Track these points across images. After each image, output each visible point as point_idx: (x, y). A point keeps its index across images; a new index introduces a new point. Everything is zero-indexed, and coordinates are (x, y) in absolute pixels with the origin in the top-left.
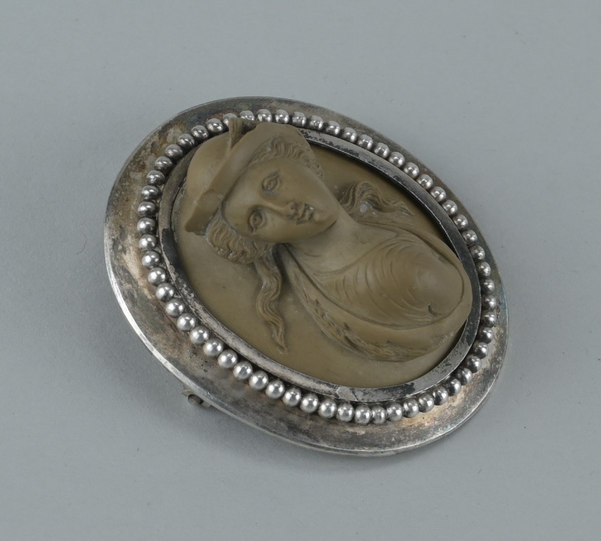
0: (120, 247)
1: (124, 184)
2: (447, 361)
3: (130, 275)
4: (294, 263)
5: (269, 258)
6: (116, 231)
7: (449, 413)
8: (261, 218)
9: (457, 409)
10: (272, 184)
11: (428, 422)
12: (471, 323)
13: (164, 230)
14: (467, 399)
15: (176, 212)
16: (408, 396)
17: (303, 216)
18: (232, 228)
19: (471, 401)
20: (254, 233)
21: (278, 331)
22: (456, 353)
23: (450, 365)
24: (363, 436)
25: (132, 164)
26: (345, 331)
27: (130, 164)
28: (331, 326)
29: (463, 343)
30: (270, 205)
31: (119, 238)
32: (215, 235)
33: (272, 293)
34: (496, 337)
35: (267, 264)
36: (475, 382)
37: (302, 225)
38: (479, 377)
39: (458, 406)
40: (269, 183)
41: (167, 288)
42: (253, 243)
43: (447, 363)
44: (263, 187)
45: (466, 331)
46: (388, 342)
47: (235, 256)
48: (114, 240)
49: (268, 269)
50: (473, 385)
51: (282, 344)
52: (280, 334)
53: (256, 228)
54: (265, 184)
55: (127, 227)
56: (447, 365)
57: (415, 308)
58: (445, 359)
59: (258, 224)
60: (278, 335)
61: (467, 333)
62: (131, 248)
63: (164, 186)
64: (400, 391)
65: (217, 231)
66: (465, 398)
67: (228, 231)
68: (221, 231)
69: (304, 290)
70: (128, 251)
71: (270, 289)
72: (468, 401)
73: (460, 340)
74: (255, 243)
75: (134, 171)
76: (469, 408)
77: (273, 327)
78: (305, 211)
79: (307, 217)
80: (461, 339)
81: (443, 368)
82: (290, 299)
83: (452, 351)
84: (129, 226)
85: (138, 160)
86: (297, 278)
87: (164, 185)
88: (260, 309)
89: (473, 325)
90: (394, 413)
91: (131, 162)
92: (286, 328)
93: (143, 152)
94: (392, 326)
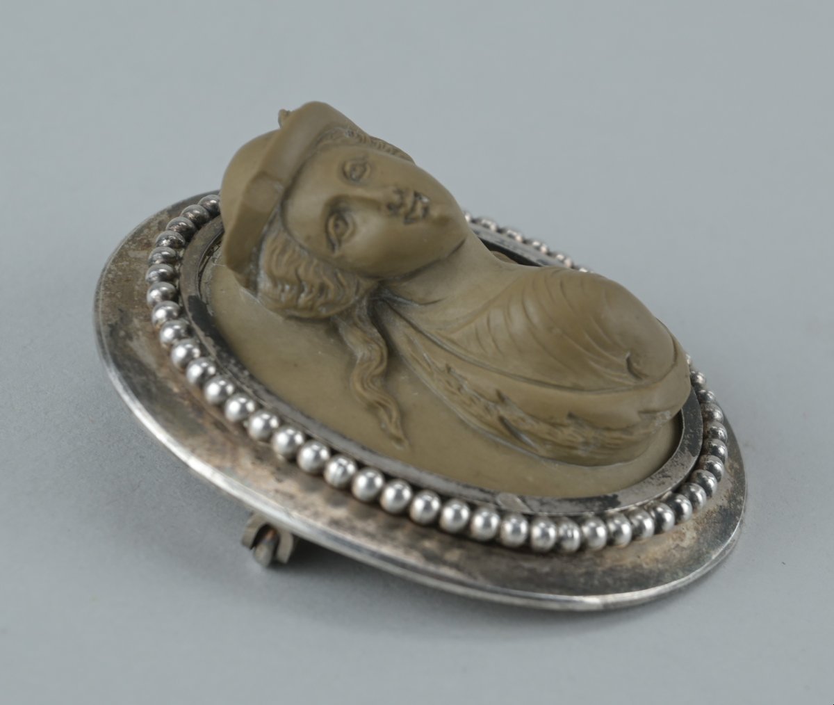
0: (122, 333)
1: (120, 264)
2: (663, 471)
3: (140, 364)
4: (404, 323)
5: (363, 317)
6: (114, 315)
7: (678, 556)
8: (346, 223)
9: (688, 552)
10: (359, 170)
11: (647, 564)
12: (691, 431)
13: (190, 297)
14: (701, 541)
15: (206, 283)
16: (611, 511)
17: (413, 209)
18: (301, 246)
19: (709, 544)
20: (337, 253)
21: (390, 417)
22: (675, 463)
23: (669, 477)
24: (547, 574)
25: (130, 243)
26: (499, 408)
27: (127, 243)
28: (475, 403)
29: (684, 453)
30: (359, 192)
31: (119, 322)
32: (275, 257)
33: (375, 364)
34: (729, 471)
35: (360, 324)
36: (710, 521)
37: (413, 227)
38: (714, 515)
39: (690, 548)
40: (353, 169)
41: (205, 365)
42: (336, 275)
43: (664, 474)
44: (345, 173)
45: (684, 438)
46: (571, 416)
47: (310, 296)
48: (111, 326)
49: (365, 332)
50: (707, 523)
51: (400, 434)
52: (394, 420)
53: (340, 242)
54: (348, 168)
55: (131, 310)
56: (664, 476)
57: (606, 354)
58: (661, 470)
59: (342, 234)
60: (391, 421)
61: (687, 442)
62: (140, 333)
63: (185, 251)
64: (598, 503)
65: (277, 251)
66: (699, 539)
67: (294, 251)
68: (283, 251)
69: (424, 358)
70: (135, 337)
71: (370, 360)
72: (703, 543)
73: (678, 449)
74: (339, 275)
75: (134, 250)
76: (708, 553)
77: (382, 412)
78: (415, 203)
79: (419, 211)
80: (680, 447)
81: (659, 480)
82: (403, 378)
83: (670, 461)
84: (134, 308)
85: (138, 239)
86: (410, 342)
87: (183, 250)
88: (358, 387)
89: (695, 433)
90: (594, 534)
91: (129, 241)
92: (403, 415)
93: (146, 231)
94: (575, 388)
